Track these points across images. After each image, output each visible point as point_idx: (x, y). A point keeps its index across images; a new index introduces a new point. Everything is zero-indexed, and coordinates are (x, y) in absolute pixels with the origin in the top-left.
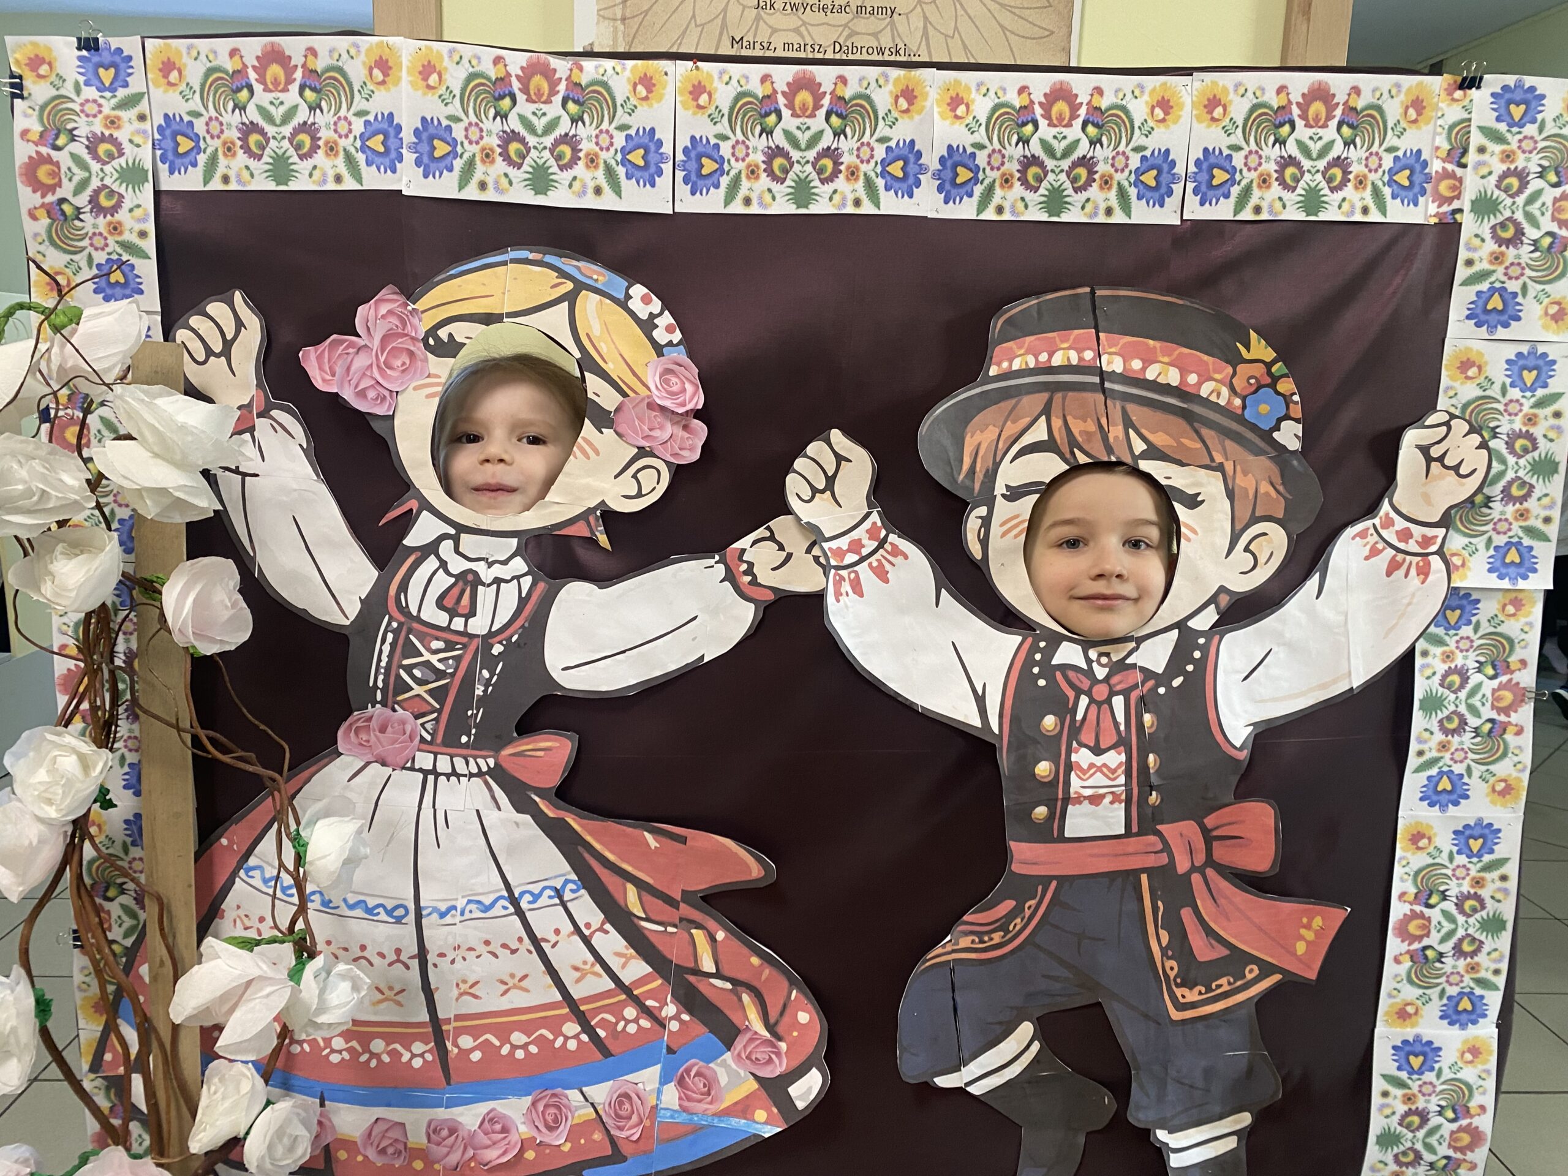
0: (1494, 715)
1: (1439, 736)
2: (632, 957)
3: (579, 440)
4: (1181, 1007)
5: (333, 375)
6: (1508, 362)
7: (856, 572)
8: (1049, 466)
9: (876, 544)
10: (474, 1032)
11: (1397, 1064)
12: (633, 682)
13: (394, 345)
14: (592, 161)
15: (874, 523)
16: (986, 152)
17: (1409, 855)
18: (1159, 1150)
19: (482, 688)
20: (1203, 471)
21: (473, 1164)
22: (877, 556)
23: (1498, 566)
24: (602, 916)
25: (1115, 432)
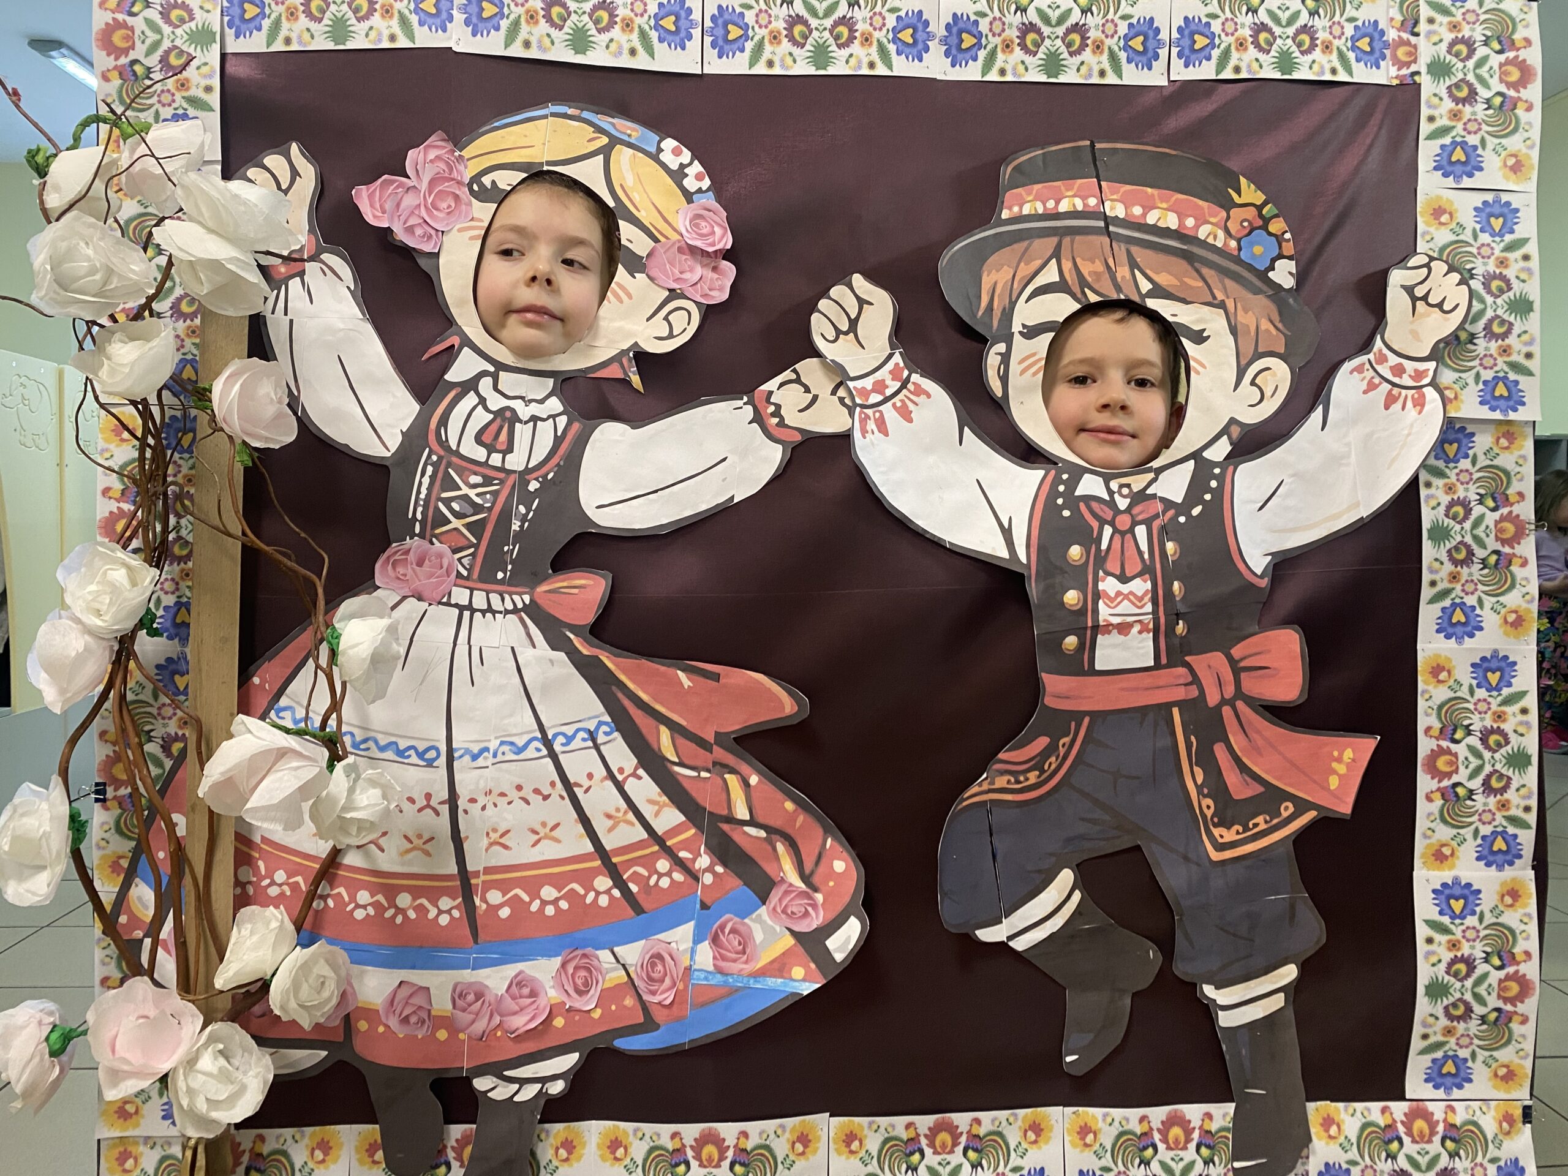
0: (1498, 546)
1: (1449, 567)
2: (665, 805)
3: (613, 285)
4: (1221, 847)
5: (384, 212)
6: (1476, 209)
7: (881, 412)
8: (1062, 307)
9: (899, 384)
10: (504, 887)
11: (1438, 909)
12: (666, 521)
13: (441, 188)
15: (897, 364)
16: (987, 20)
17: (1431, 687)
18: (1207, 1005)
19: (519, 524)
20: (1206, 308)
21: (499, 1034)
22: (901, 396)
23: (1488, 399)
24: (635, 761)
25: (1123, 272)
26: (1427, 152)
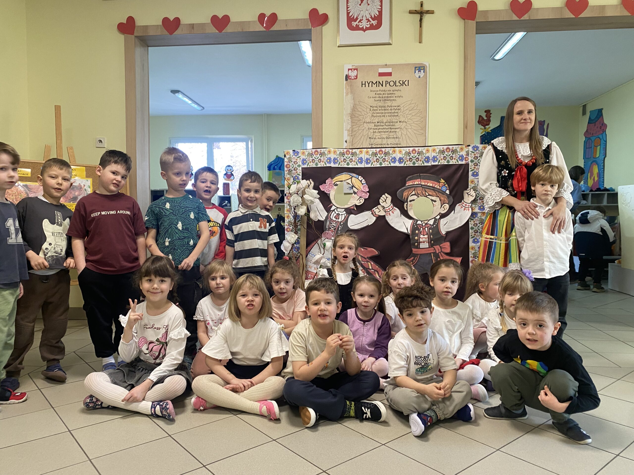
1: (474, 233)
3: (352, 196)
5: (323, 189)
7: (389, 212)
8: (415, 197)
9: (392, 208)
12: (359, 228)
13: (330, 185)
14: (354, 161)
15: (392, 206)
16: (404, 158)
17: (471, 251)
19: (340, 229)
20: (436, 197)
22: (392, 210)
23: (480, 209)
25: (424, 192)
26: (470, 173)
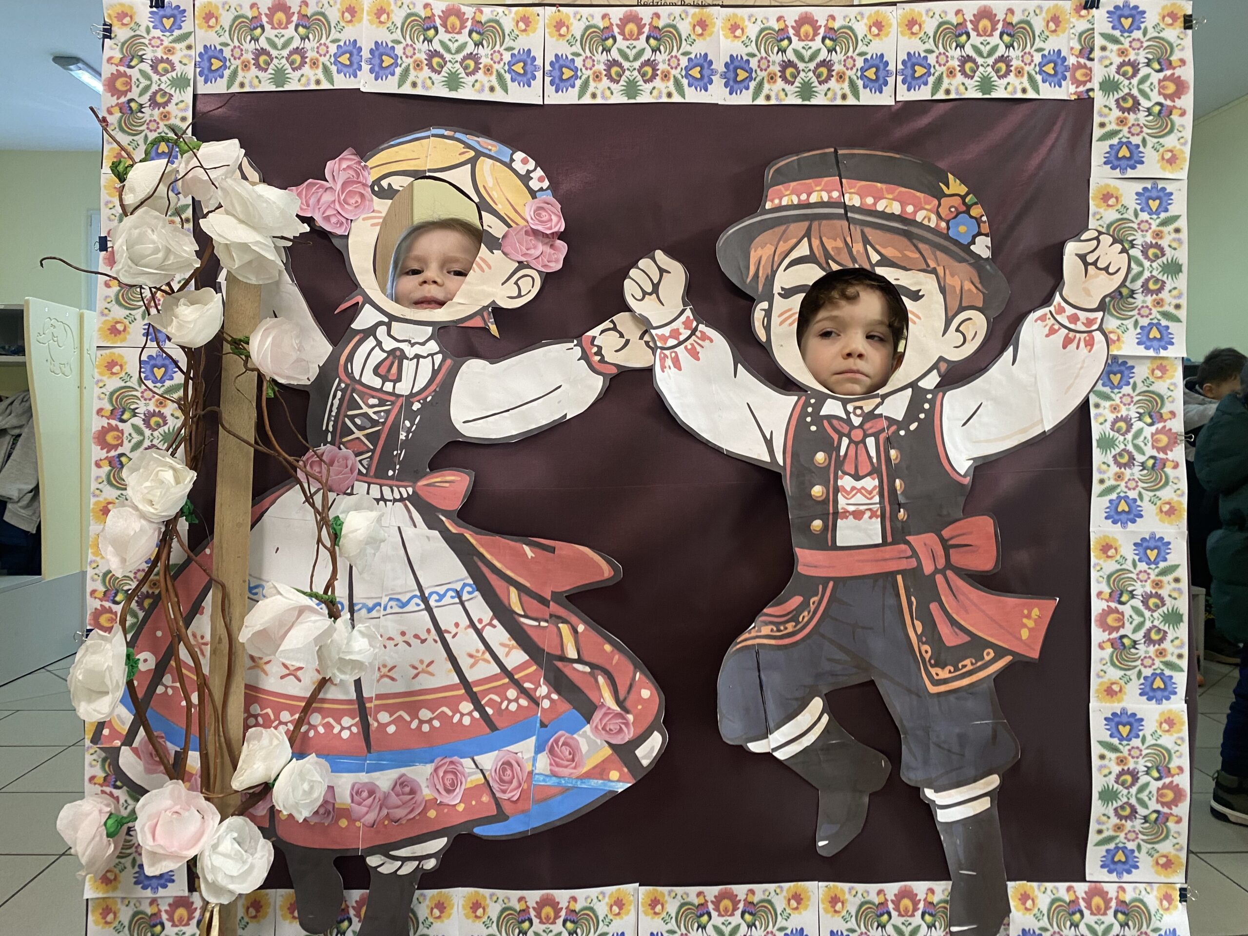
0: (1154, 453)
1: (1114, 469)
2: (513, 647)
3: (477, 259)
4: (936, 683)
5: (308, 206)
6: (1137, 194)
7: (676, 352)
8: (812, 274)
9: (689, 332)
10: (391, 709)
11: (1109, 733)
12: (514, 433)
13: (350, 189)
14: (488, 70)
15: (688, 317)
16: (756, 59)
17: (1101, 562)
18: (928, 805)
19: (405, 434)
20: (922, 274)
21: (387, 821)
22: (691, 341)
23: (1145, 340)
24: (491, 614)
25: (858, 248)
26: (1098, 151)
